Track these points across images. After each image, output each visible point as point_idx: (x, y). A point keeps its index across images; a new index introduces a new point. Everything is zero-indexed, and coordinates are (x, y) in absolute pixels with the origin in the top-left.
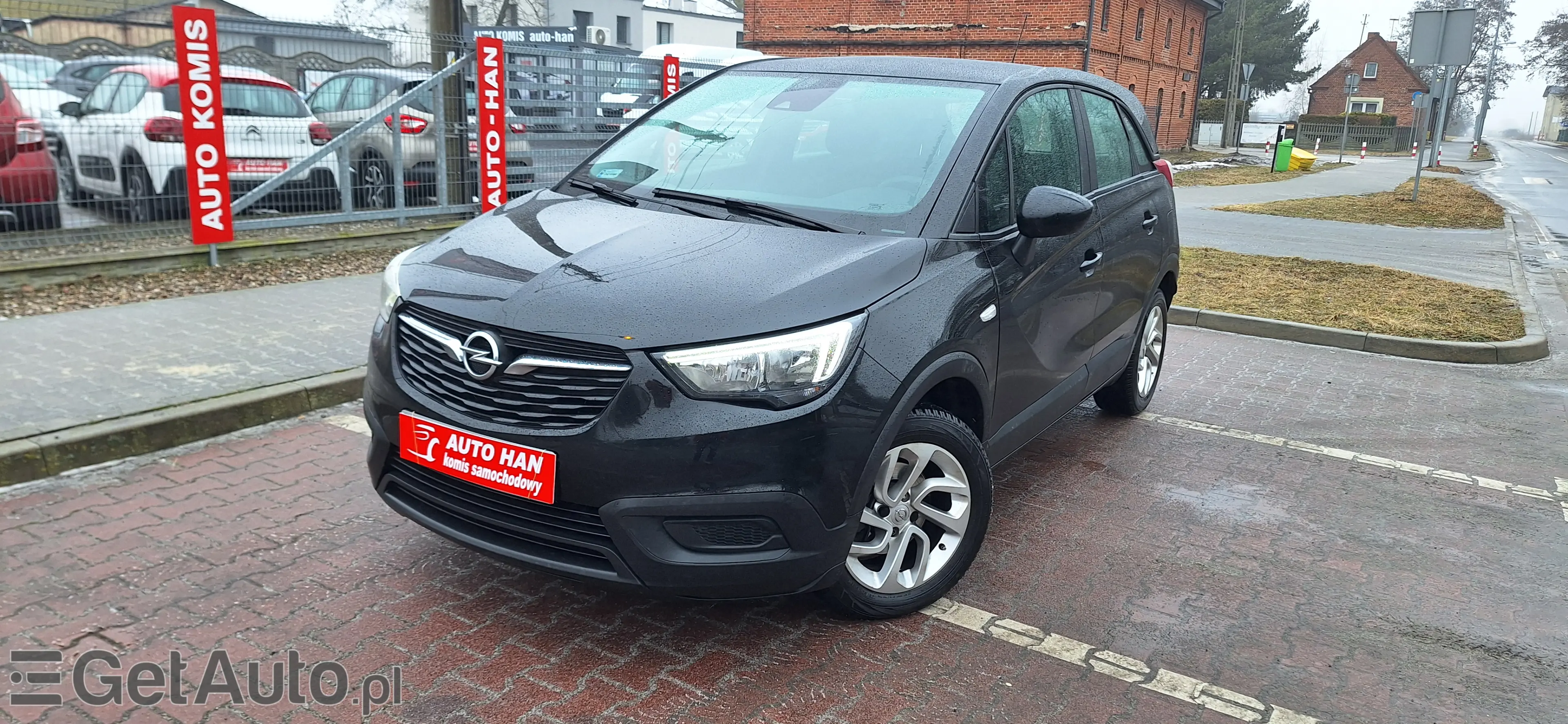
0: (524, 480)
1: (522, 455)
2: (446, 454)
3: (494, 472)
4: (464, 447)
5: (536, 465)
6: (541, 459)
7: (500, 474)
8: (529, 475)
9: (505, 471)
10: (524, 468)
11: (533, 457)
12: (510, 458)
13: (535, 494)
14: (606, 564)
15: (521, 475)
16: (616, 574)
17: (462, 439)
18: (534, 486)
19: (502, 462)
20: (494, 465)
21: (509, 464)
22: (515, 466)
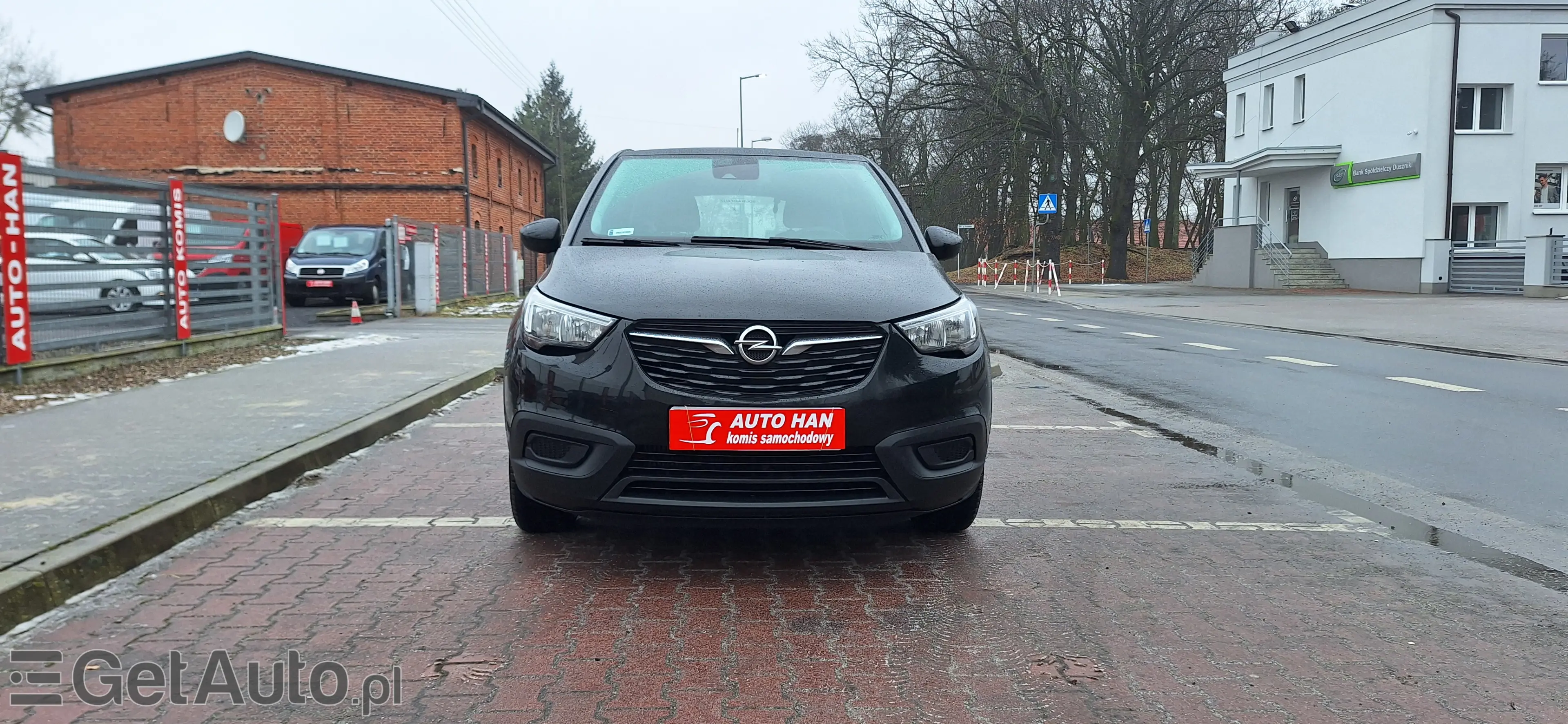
0: (816, 435)
1: (813, 416)
2: (730, 433)
3: (786, 436)
4: (751, 422)
5: (827, 421)
6: (831, 415)
7: (792, 436)
8: (820, 431)
9: (797, 432)
10: (815, 426)
11: (824, 416)
12: (802, 420)
13: (828, 445)
14: (881, 493)
15: (812, 432)
16: (887, 498)
17: (749, 416)
18: (826, 439)
19: (793, 426)
20: (786, 430)
21: (801, 426)
22: (807, 426)
